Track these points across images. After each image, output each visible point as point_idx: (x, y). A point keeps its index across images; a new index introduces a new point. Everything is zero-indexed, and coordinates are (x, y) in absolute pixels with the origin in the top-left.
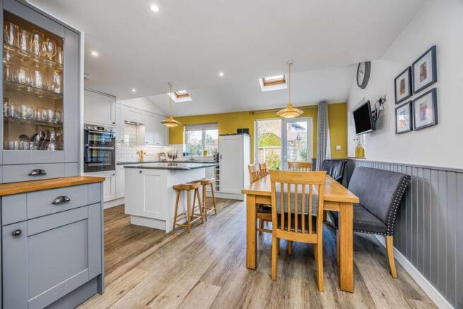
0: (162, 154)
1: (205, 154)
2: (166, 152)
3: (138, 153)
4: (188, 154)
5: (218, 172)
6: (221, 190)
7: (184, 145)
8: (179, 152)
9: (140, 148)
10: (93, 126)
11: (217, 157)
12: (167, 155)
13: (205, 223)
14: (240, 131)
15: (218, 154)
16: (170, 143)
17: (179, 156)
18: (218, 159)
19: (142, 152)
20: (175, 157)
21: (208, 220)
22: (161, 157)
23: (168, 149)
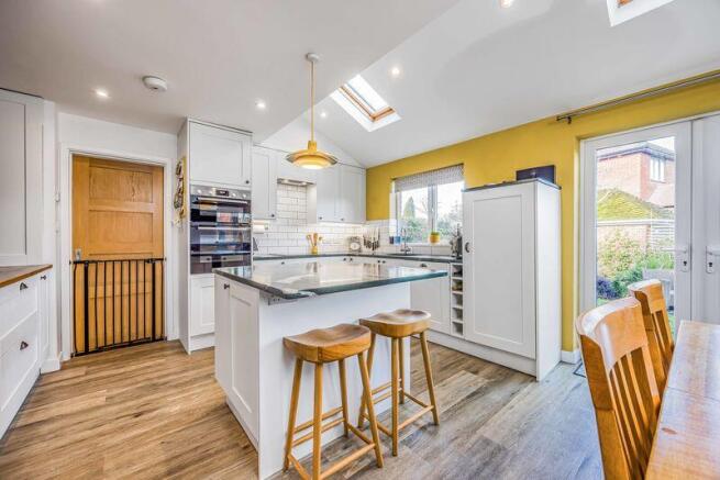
0: (353, 239)
1: (434, 240)
2: (361, 236)
3: (309, 237)
4: (399, 240)
5: (459, 285)
6: (467, 335)
7: (393, 222)
8: (383, 236)
9: (311, 230)
10: (208, 188)
11: (459, 247)
12: (362, 242)
13: (387, 462)
14: (523, 175)
15: (460, 240)
16: (367, 219)
17: (381, 243)
18: (459, 252)
19: (315, 235)
20: (375, 246)
21: (403, 451)
22: (352, 246)
23: (363, 230)
